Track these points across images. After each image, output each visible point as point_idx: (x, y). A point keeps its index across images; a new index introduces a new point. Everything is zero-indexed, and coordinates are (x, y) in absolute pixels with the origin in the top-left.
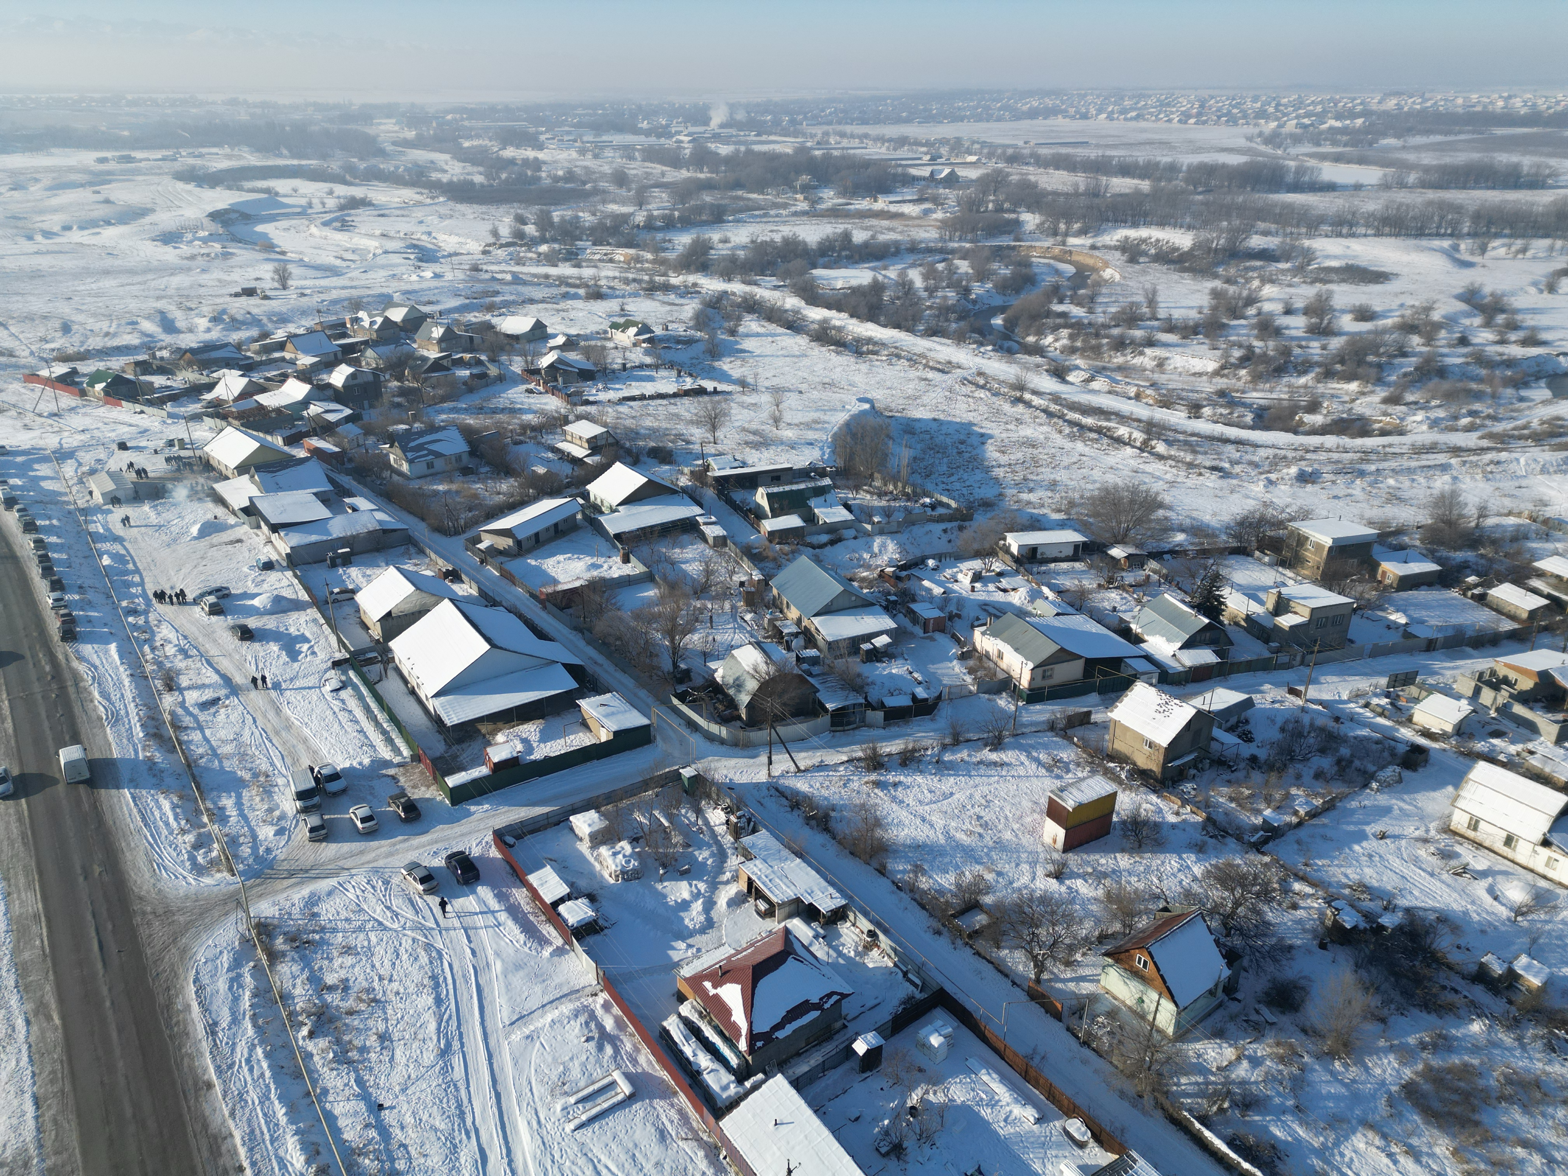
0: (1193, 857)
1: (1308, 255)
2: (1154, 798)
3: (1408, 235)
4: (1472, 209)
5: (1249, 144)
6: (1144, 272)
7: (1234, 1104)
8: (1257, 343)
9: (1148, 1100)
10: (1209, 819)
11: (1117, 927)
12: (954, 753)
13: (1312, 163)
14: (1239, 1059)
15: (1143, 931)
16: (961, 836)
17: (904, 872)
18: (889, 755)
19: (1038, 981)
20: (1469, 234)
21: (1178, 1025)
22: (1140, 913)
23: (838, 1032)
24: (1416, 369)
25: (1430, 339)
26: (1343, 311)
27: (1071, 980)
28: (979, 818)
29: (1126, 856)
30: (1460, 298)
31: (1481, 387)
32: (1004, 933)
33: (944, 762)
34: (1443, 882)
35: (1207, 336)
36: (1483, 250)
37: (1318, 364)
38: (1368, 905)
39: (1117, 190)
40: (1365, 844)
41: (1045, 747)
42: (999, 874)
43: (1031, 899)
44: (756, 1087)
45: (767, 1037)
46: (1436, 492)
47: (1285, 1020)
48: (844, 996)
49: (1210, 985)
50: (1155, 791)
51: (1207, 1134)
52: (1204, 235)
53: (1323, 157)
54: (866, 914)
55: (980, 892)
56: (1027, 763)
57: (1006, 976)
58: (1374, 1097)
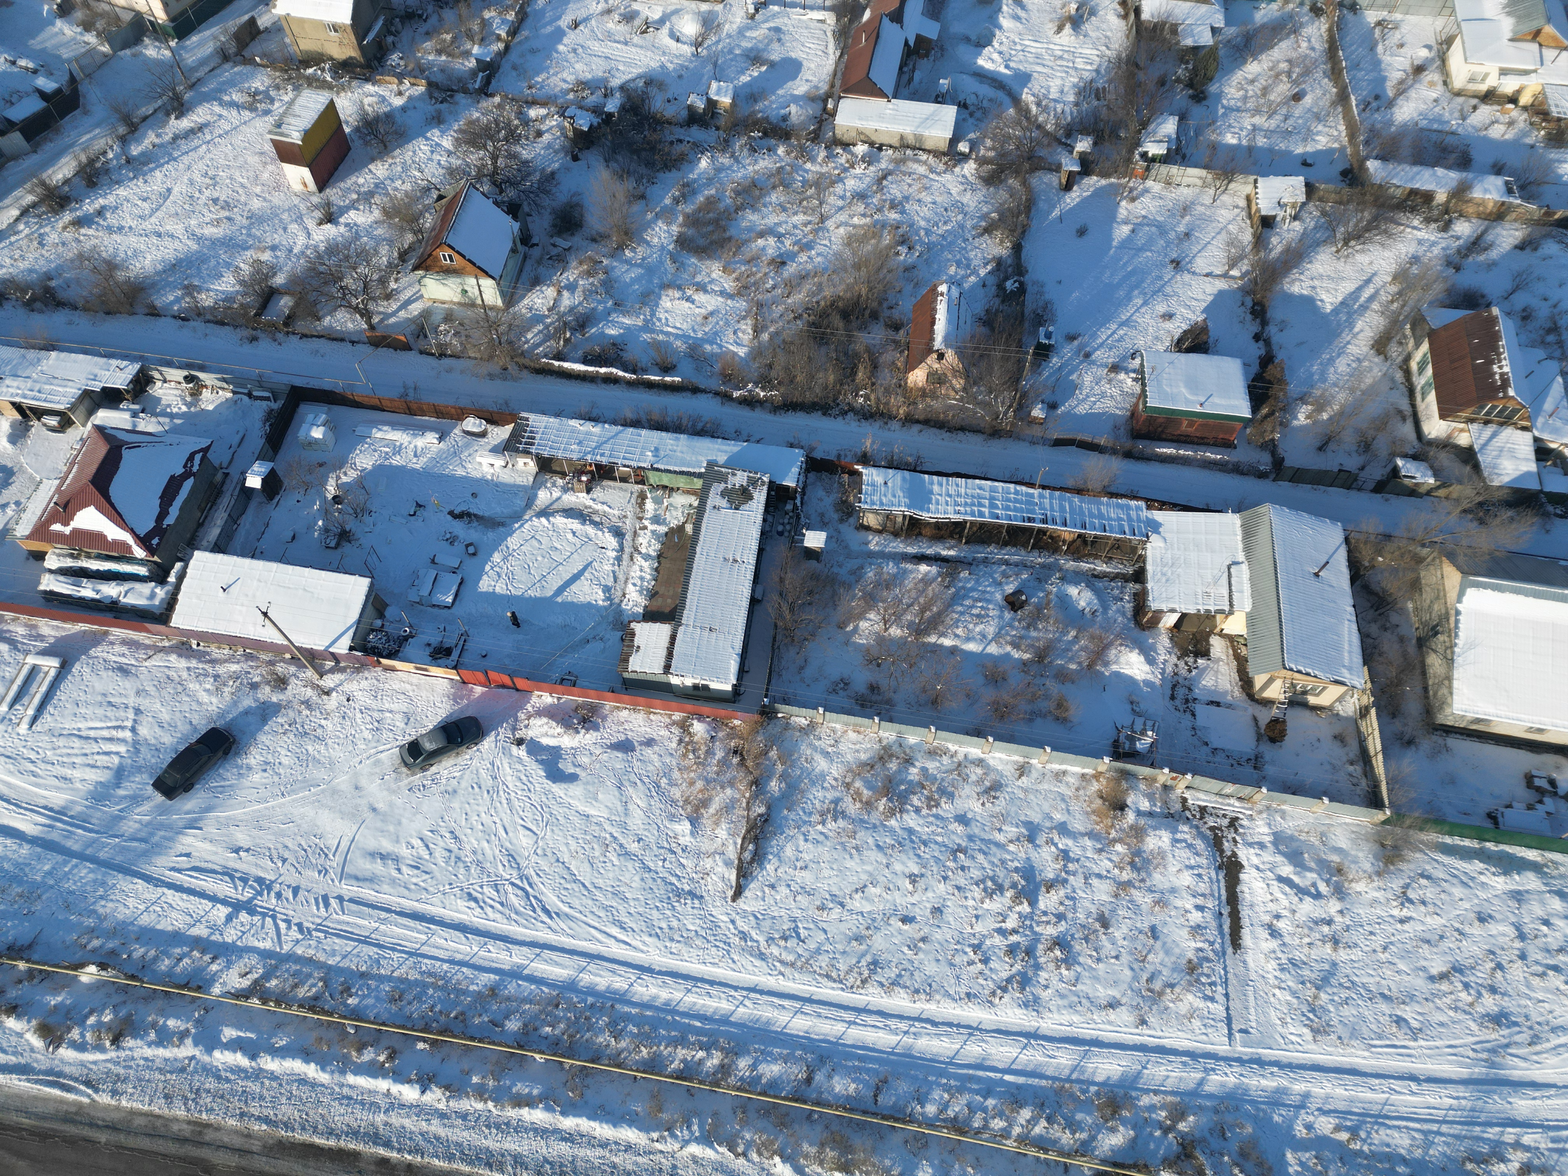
0: (436, 132)
2: (369, 88)
7: (574, 330)
9: (512, 369)
10: (432, 85)
11: (409, 238)
12: (139, 141)
14: (559, 292)
15: (433, 229)
16: (210, 231)
17: (177, 300)
18: (67, 181)
19: (372, 327)
21: (503, 294)
22: (421, 214)
23: (223, 483)
27: (399, 309)
28: (215, 201)
29: (379, 164)
32: (315, 303)
33: (135, 159)
34: (636, 46)
38: (593, 99)
40: (566, 40)
41: (232, 83)
42: (274, 248)
43: (319, 256)
44: (181, 577)
45: (158, 530)
47: (577, 240)
48: (205, 450)
49: (510, 245)
50: (367, 80)
51: (566, 365)
54: (170, 364)
55: (267, 277)
56: (225, 113)
57: (342, 340)
58: (661, 262)
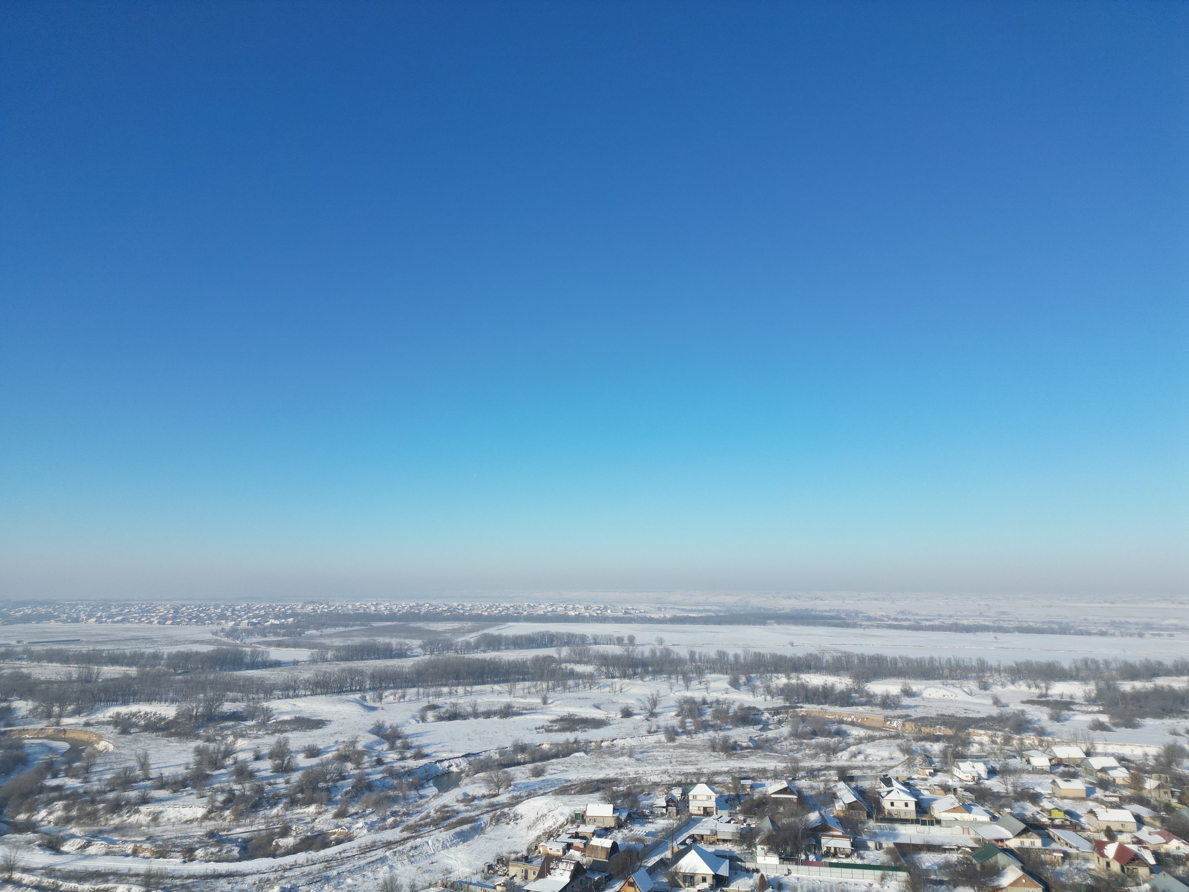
1: (268, 714)
3: (333, 693)
4: (369, 672)
5: (214, 637)
6: (136, 741)
8: (236, 787)
13: (262, 648)
20: (370, 689)
24: (353, 787)
25: (358, 764)
26: (298, 752)
30: (372, 732)
31: (396, 793)
35: (194, 787)
36: (381, 698)
37: (284, 796)
39: (108, 676)
46: (380, 881)
52: (185, 705)
53: (269, 644)
